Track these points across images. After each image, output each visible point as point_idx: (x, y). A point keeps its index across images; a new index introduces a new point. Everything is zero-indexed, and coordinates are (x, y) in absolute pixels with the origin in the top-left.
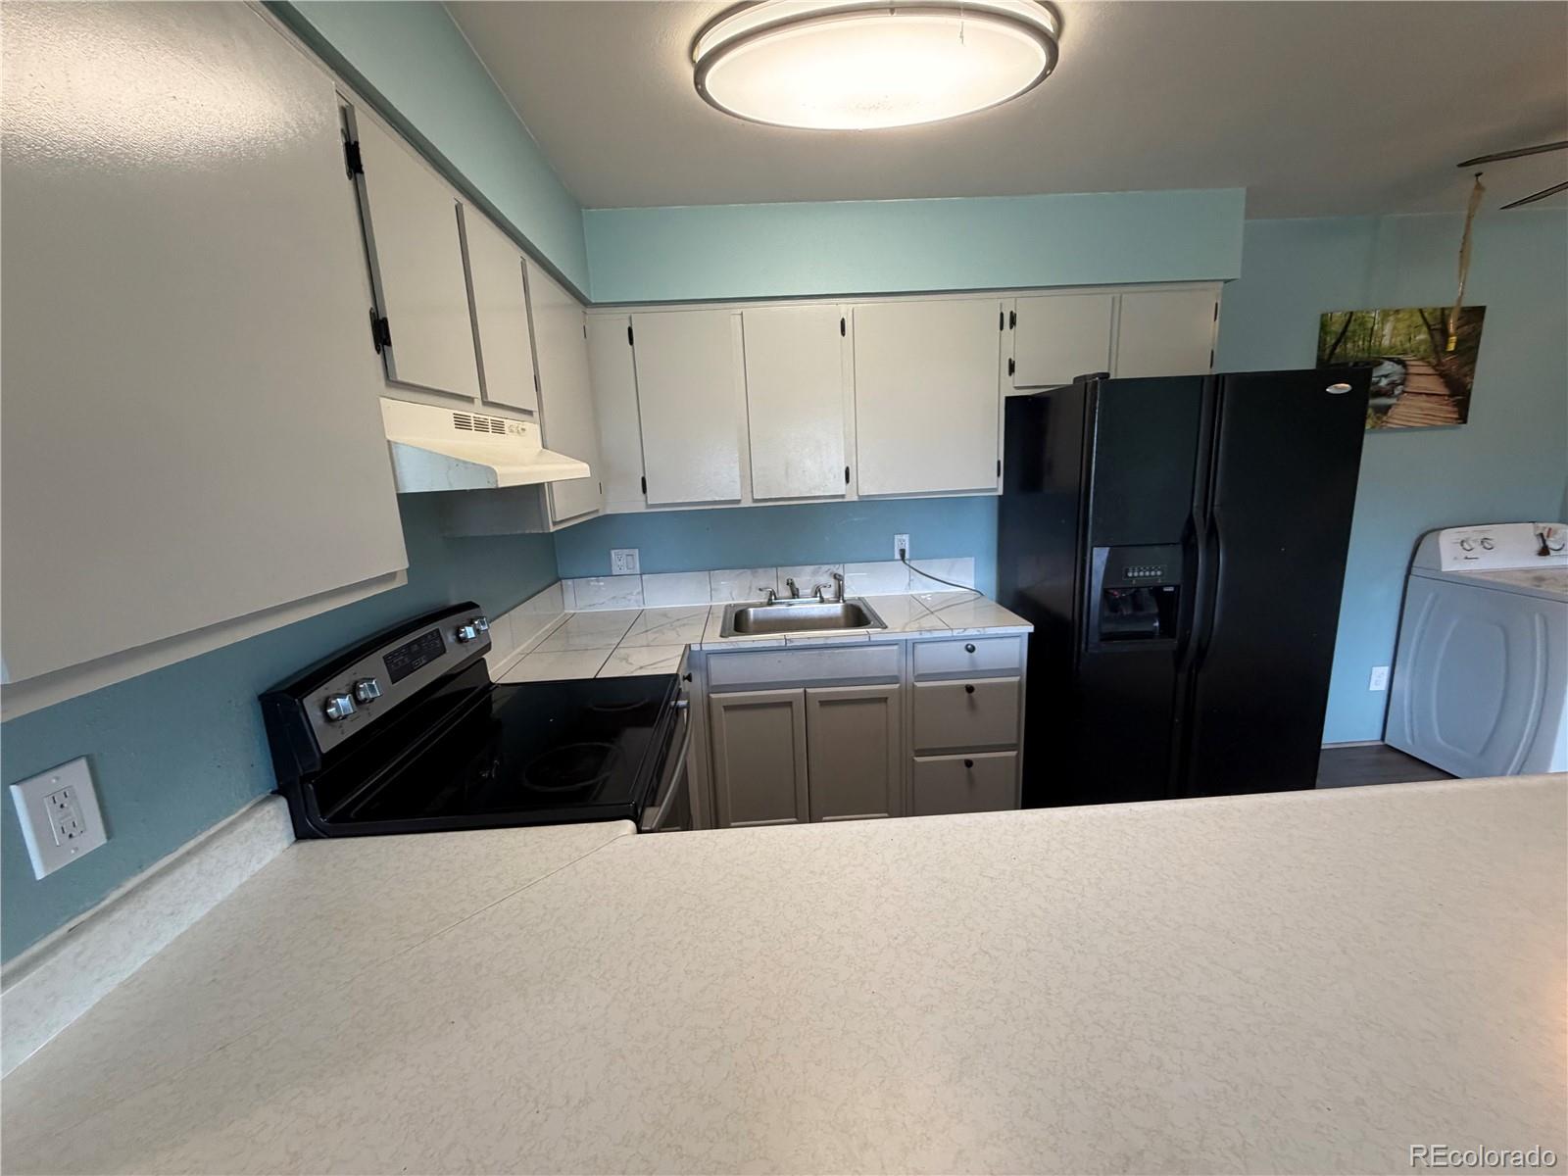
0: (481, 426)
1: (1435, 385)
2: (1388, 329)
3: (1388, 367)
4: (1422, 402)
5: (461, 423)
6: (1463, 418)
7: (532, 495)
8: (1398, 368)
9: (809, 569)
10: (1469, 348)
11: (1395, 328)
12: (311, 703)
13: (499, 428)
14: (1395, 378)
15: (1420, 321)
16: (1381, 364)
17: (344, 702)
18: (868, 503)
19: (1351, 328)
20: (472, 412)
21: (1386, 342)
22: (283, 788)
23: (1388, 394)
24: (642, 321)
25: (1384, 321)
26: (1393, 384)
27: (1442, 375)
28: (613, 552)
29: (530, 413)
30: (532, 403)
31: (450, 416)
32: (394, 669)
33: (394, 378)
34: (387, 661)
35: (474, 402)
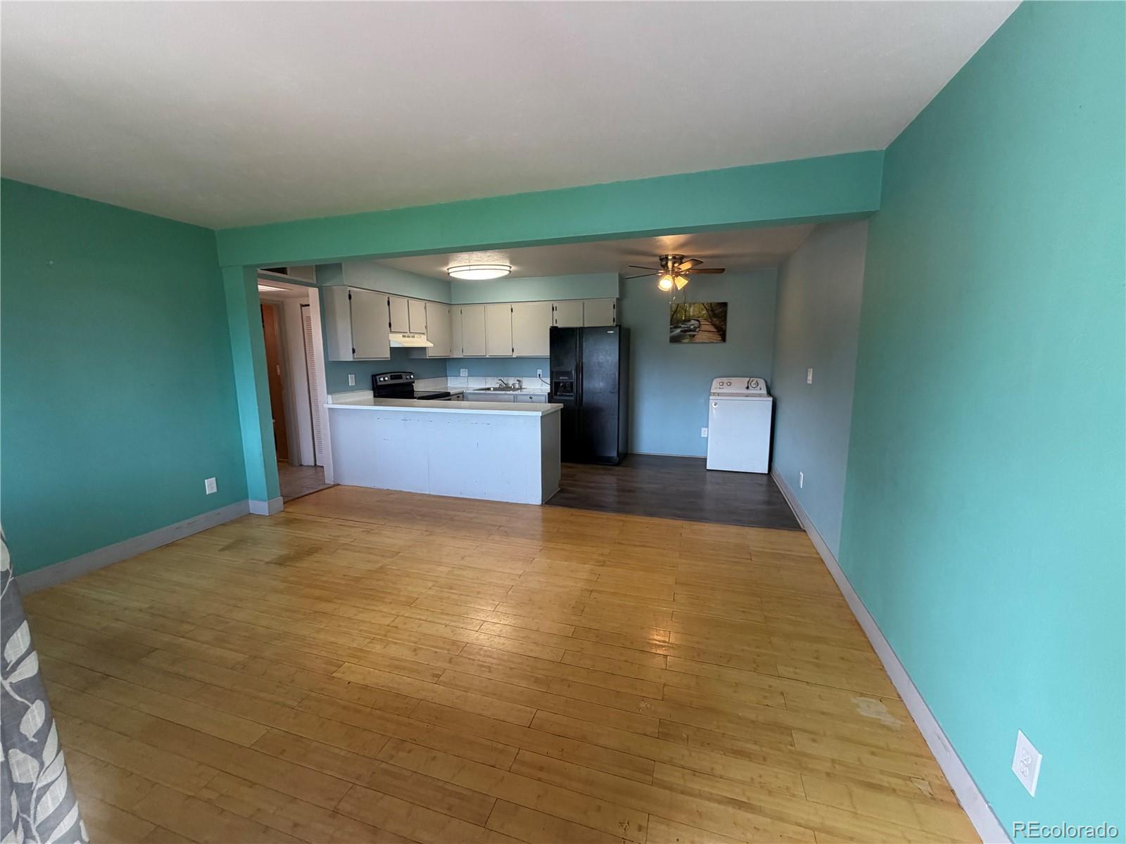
0: (409, 337)
1: (712, 328)
2: (691, 309)
3: (693, 322)
4: (706, 334)
5: (404, 336)
6: (724, 339)
7: (424, 349)
8: (697, 322)
9: (513, 378)
10: (723, 317)
11: (694, 310)
12: (378, 377)
13: (413, 337)
14: (696, 325)
15: (703, 307)
16: (690, 321)
17: (382, 379)
18: (518, 358)
19: (678, 309)
20: (406, 335)
21: (691, 314)
22: (373, 389)
23: (694, 331)
24: (463, 308)
25: (690, 306)
26: (696, 328)
27: (713, 325)
28: (461, 370)
29: (423, 334)
30: (424, 331)
31: (401, 335)
32: (392, 378)
33: (392, 331)
34: (391, 376)
35: (407, 333)
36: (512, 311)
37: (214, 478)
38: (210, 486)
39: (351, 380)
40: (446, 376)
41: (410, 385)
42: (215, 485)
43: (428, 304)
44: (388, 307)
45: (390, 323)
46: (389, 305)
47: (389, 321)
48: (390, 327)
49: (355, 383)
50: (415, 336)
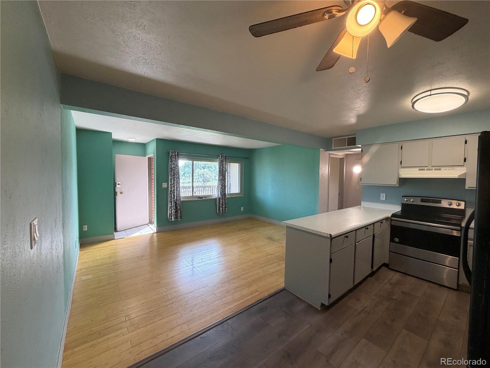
0: (429, 170)
13: (438, 169)
17: (406, 200)
20: (425, 168)
29: (460, 166)
30: (462, 164)
31: (418, 169)
32: (422, 201)
33: (402, 166)
34: (421, 199)
35: (427, 166)
39: (383, 197)
44: (401, 150)
45: (401, 161)
46: (402, 149)
47: (401, 160)
48: (401, 164)
49: (386, 199)
50: (442, 169)
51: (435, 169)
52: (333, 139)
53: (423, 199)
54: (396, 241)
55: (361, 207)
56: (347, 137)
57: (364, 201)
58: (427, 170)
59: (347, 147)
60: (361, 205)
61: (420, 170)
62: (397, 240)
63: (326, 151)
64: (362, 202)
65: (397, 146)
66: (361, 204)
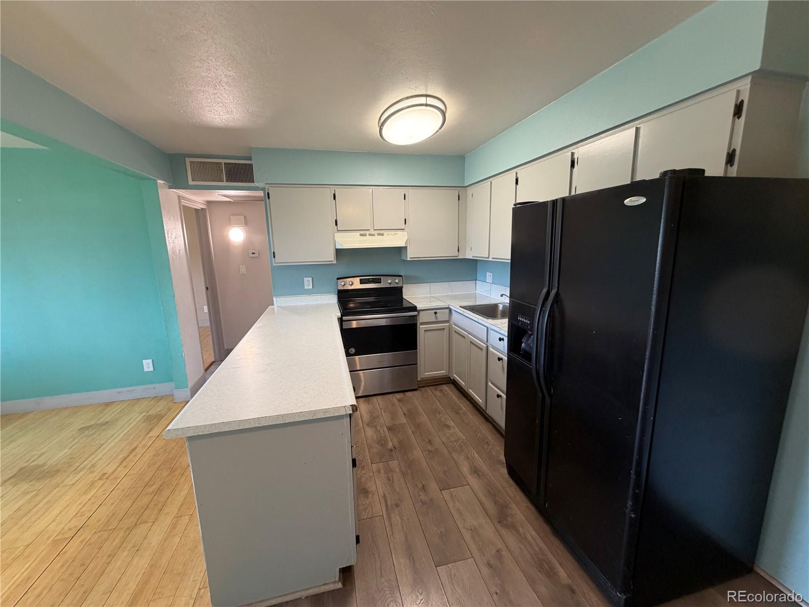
13: (381, 235)
20: (367, 233)
29: (402, 229)
30: (403, 226)
31: (358, 234)
32: (362, 282)
33: (339, 229)
34: (360, 280)
35: (369, 230)
36: (517, 183)
37: (151, 360)
38: (148, 365)
39: (308, 283)
40: (476, 280)
41: (398, 291)
42: (151, 365)
43: (410, 192)
44: (334, 201)
45: (336, 221)
46: (335, 198)
47: (335, 219)
48: (336, 225)
49: (313, 287)
50: (385, 233)
51: (379, 234)
52: (188, 160)
53: (363, 279)
54: (351, 353)
55: (273, 309)
56: (223, 161)
57: (278, 296)
58: (370, 235)
59: (225, 184)
60: (273, 305)
61: (361, 235)
62: (353, 351)
63: (170, 187)
64: (274, 299)
65: (329, 193)
66: (273, 303)
